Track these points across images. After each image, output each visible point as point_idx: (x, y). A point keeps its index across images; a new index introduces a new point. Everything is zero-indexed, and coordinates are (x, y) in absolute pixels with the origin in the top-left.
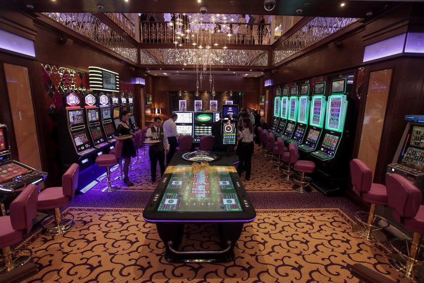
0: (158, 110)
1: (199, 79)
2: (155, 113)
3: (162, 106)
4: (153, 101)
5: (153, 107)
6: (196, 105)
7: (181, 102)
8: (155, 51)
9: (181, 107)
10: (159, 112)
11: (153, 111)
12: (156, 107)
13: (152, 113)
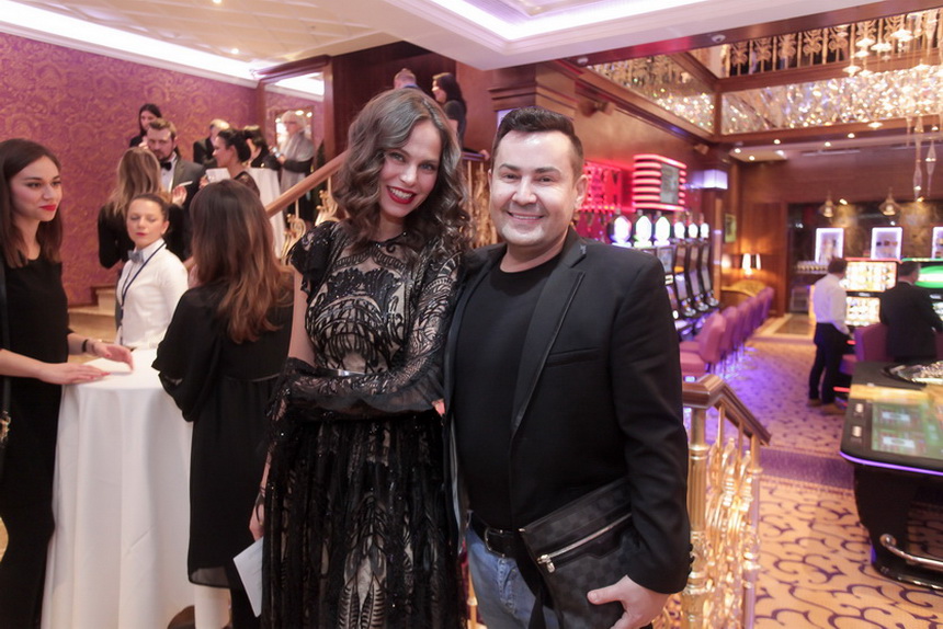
0: (753, 258)
1: (924, 165)
2: (741, 266)
3: (763, 246)
4: (739, 234)
5: (735, 251)
6: (879, 244)
7: (825, 237)
8: (757, 95)
9: (824, 250)
10: (753, 265)
11: (737, 260)
12: (743, 250)
13: (733, 266)
